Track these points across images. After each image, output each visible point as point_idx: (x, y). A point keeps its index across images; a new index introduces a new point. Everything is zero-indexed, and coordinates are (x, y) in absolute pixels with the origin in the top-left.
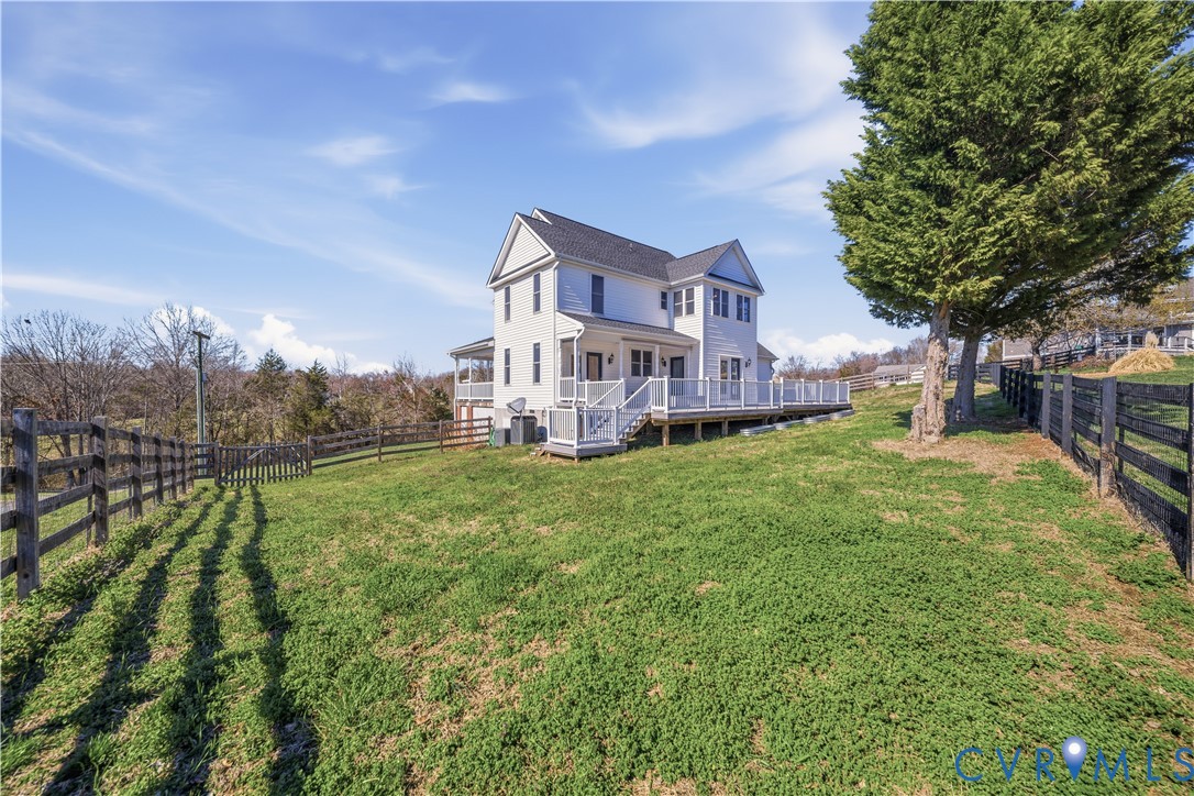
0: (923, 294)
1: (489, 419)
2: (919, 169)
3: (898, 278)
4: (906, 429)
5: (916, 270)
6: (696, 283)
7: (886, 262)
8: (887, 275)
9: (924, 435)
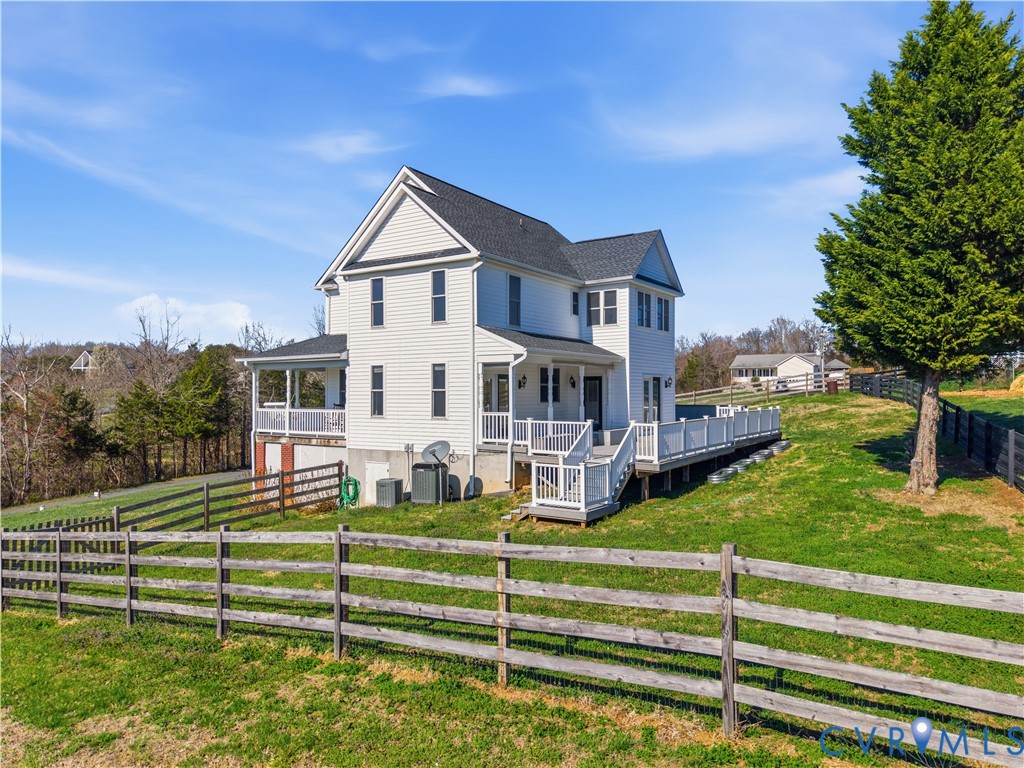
0: (926, 362)
1: (340, 465)
2: (933, 261)
3: (908, 347)
4: (902, 474)
5: (923, 341)
6: (621, 285)
7: (900, 332)
8: (897, 342)
9: (922, 487)
